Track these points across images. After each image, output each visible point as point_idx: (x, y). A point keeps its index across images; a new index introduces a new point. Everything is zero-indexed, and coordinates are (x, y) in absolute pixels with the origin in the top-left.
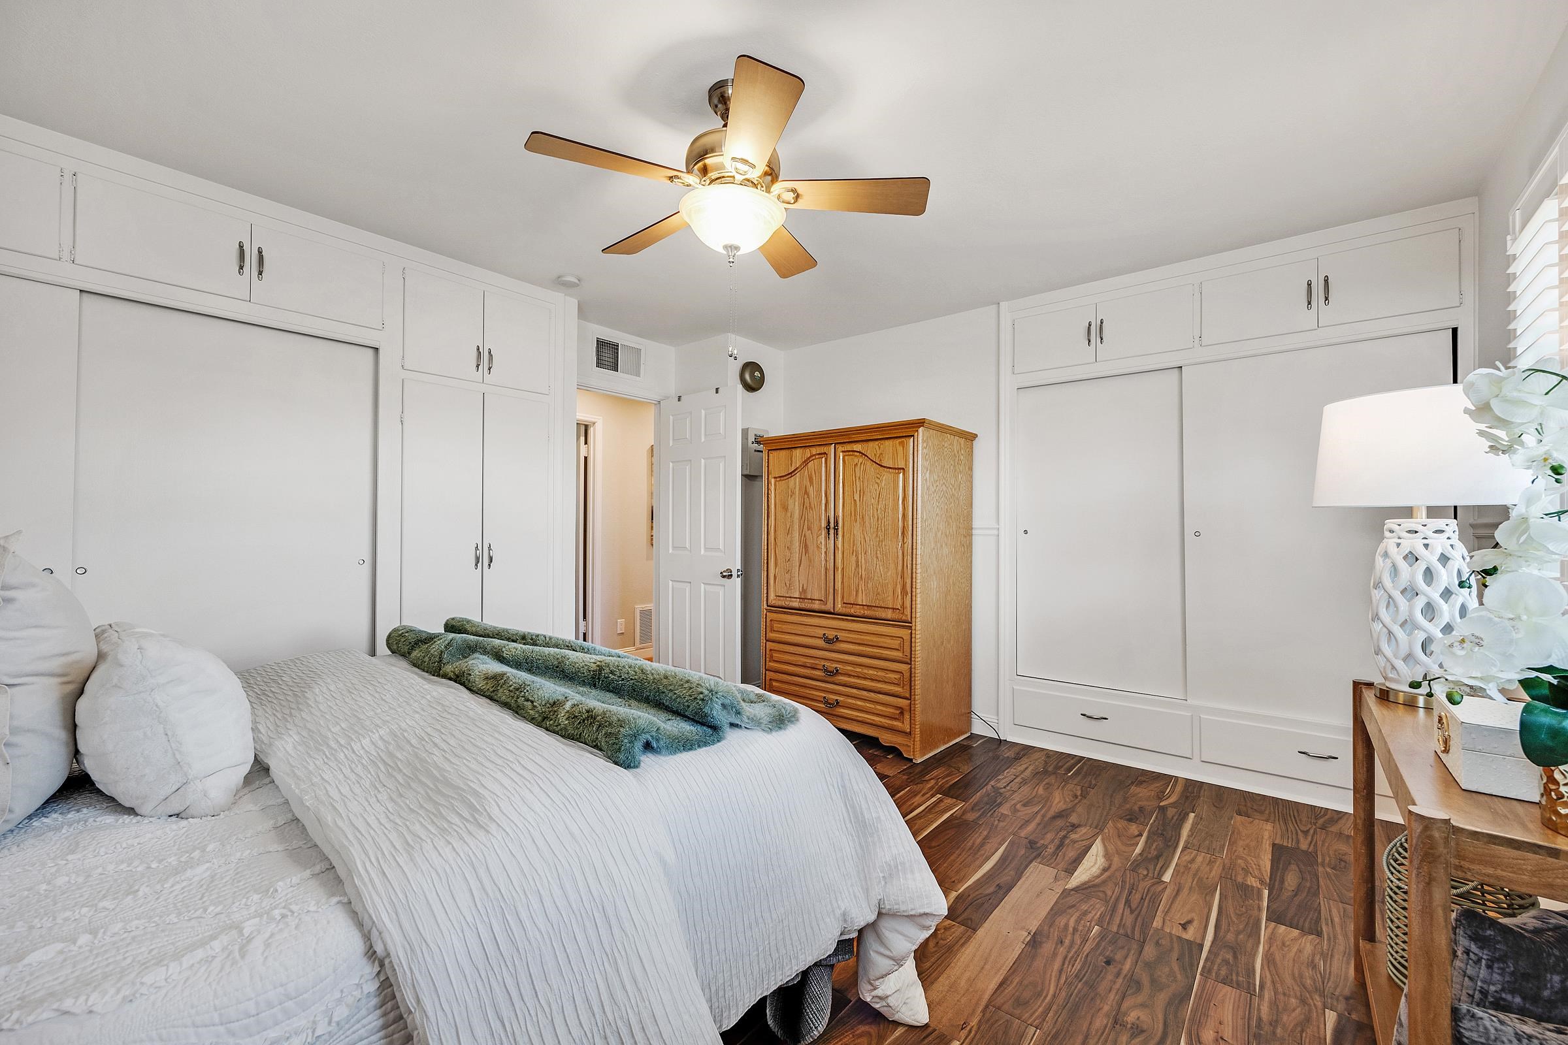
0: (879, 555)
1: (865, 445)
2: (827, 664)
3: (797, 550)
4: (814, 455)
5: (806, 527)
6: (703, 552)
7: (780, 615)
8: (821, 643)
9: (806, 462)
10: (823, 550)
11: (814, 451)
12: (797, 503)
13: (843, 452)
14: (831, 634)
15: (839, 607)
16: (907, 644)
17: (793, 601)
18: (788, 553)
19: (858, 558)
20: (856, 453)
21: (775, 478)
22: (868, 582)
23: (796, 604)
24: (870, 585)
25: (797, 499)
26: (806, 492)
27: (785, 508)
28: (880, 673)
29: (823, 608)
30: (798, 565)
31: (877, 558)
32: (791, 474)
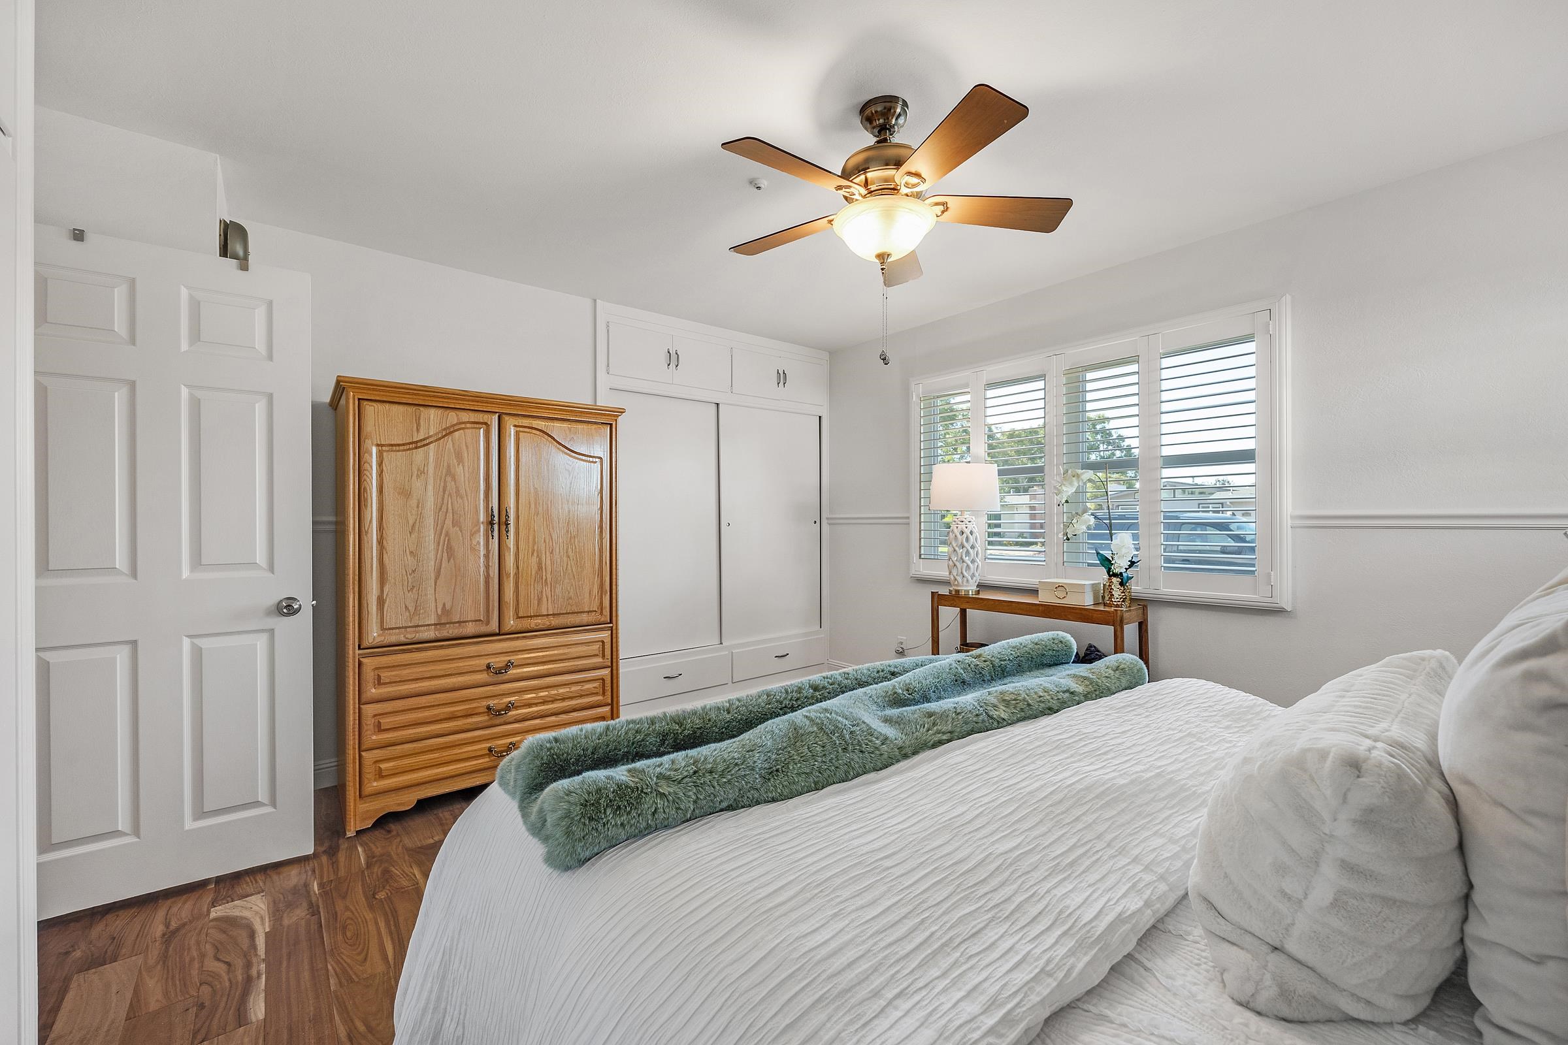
0: (570, 553)
1: (550, 424)
2: (491, 703)
3: (432, 555)
4: (464, 423)
5: (449, 522)
6: (186, 573)
7: (394, 657)
8: (483, 677)
9: (449, 432)
10: (482, 552)
11: (465, 417)
12: (430, 488)
13: (515, 426)
14: (498, 661)
15: (511, 623)
16: (608, 646)
17: (422, 632)
18: (410, 561)
19: (540, 559)
20: (534, 431)
21: (378, 445)
22: (555, 587)
23: (430, 634)
24: (558, 590)
25: (431, 481)
26: (450, 472)
27: (406, 493)
28: (574, 688)
29: (484, 629)
30: (433, 576)
31: (568, 557)
32: (417, 445)
